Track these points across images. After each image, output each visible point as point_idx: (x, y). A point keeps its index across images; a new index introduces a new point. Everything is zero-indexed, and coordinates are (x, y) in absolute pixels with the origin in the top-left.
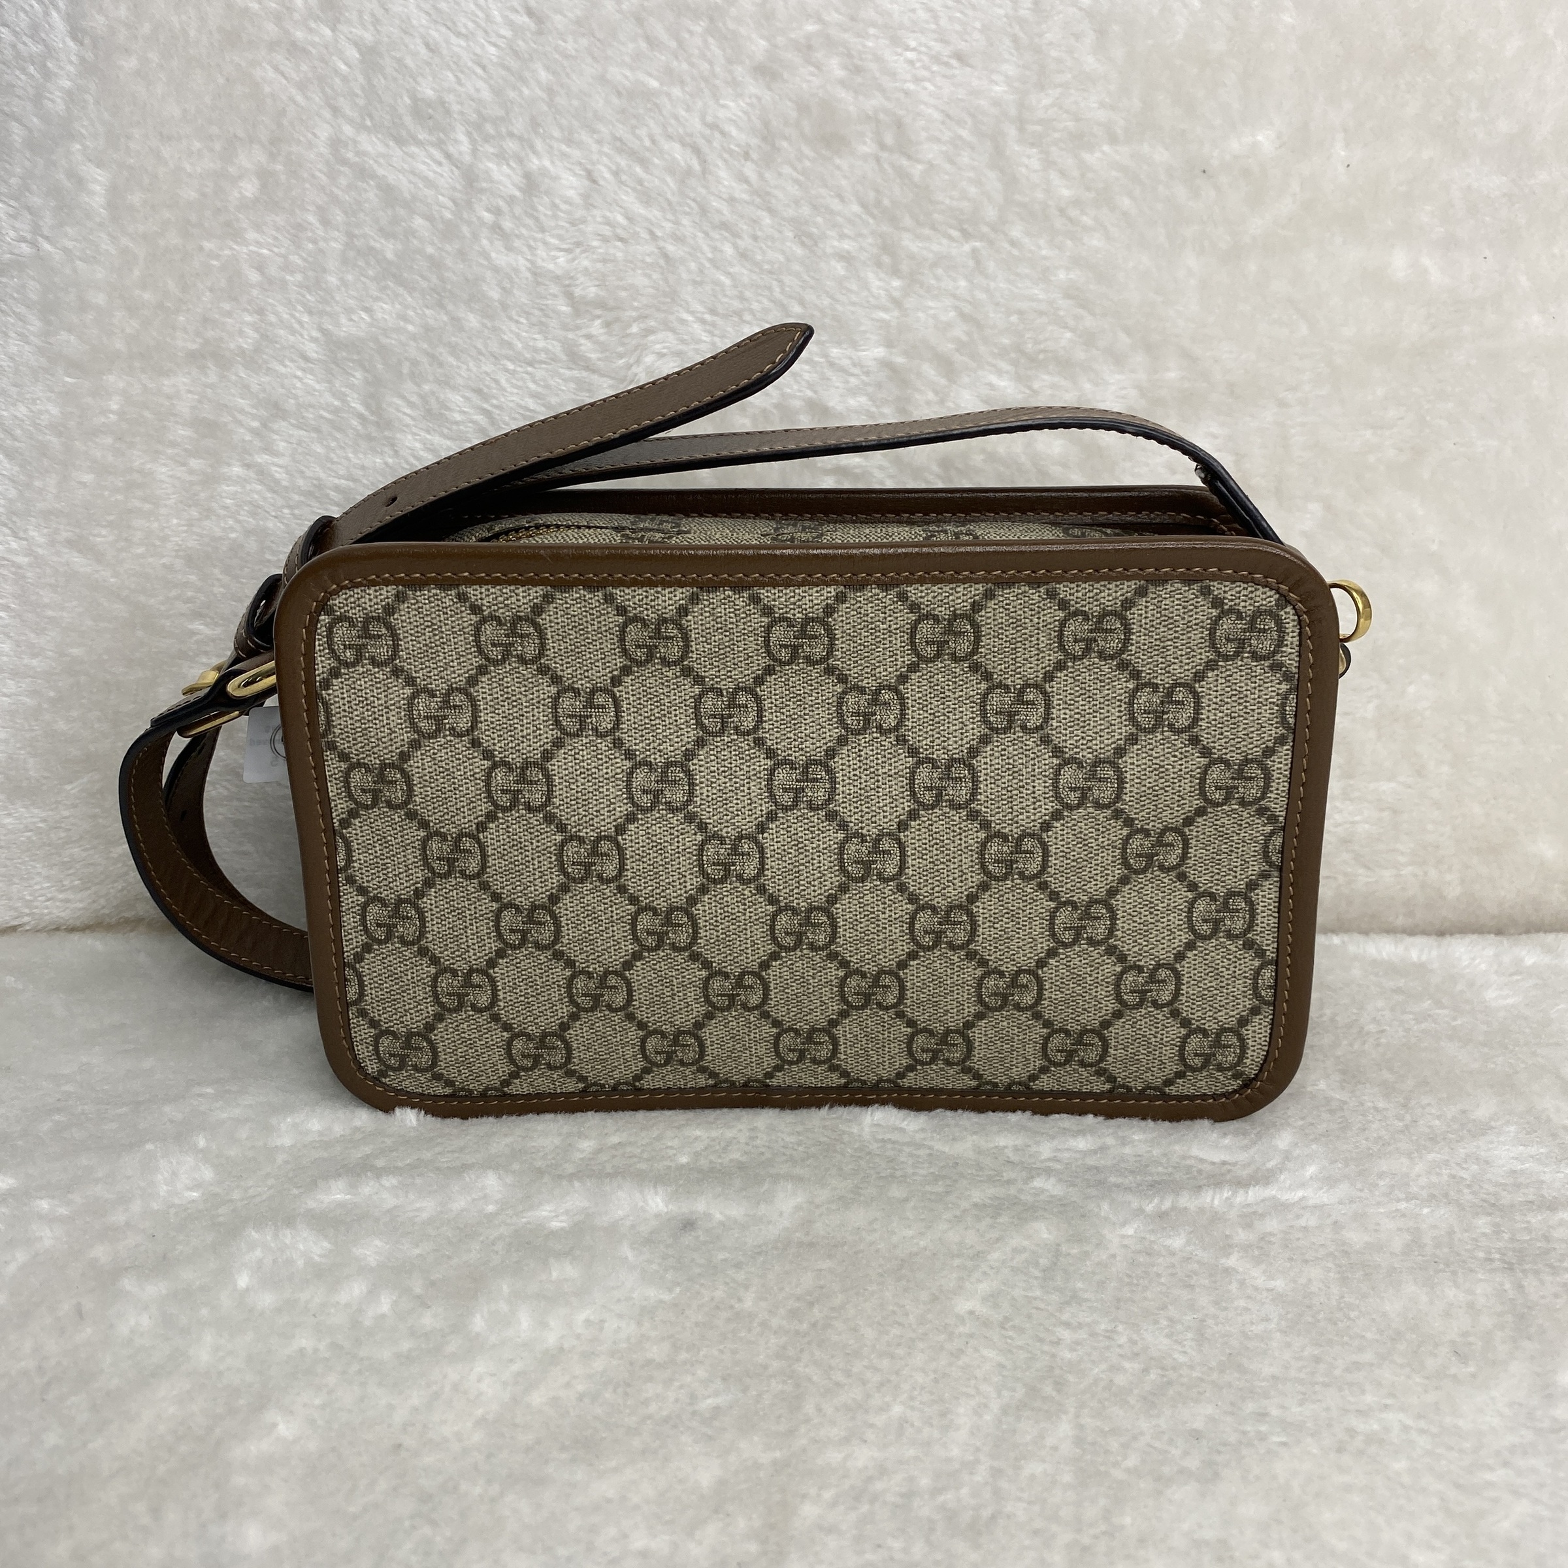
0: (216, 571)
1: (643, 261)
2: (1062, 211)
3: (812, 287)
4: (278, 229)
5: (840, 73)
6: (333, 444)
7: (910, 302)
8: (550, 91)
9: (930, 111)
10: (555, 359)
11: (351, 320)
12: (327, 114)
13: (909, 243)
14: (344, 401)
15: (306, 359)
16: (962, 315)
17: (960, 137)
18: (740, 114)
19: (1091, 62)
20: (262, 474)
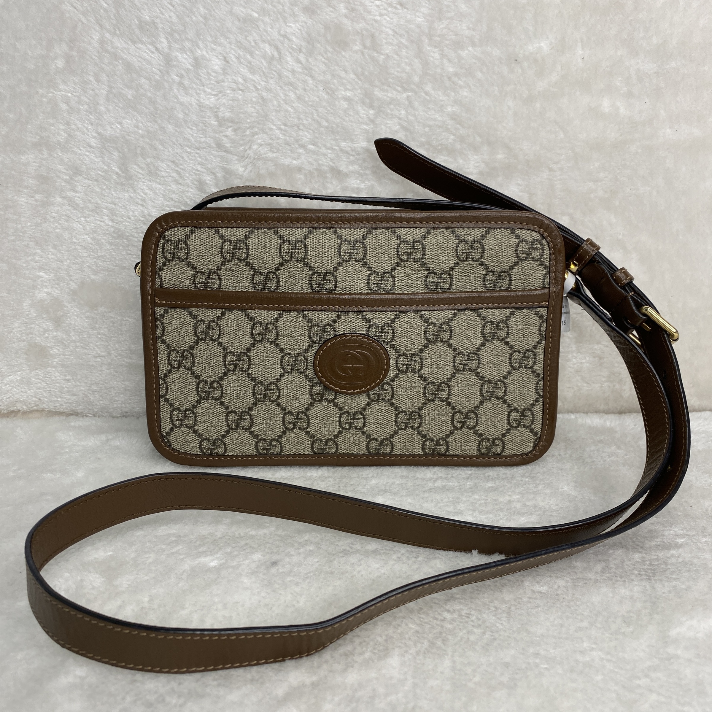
0: (50, 248)
1: (251, 100)
2: (449, 78)
3: (332, 113)
4: (75, 84)
5: (344, 11)
6: (104, 187)
7: (378, 121)
8: (205, 18)
9: (387, 30)
10: (210, 147)
11: (112, 128)
12: (98, 28)
13: (378, 93)
14: (109, 166)
15: (91, 147)
16: (402, 127)
17: (401, 43)
18: (297, 30)
19: (463, 7)
20: (71, 201)
